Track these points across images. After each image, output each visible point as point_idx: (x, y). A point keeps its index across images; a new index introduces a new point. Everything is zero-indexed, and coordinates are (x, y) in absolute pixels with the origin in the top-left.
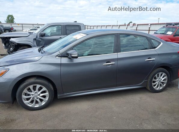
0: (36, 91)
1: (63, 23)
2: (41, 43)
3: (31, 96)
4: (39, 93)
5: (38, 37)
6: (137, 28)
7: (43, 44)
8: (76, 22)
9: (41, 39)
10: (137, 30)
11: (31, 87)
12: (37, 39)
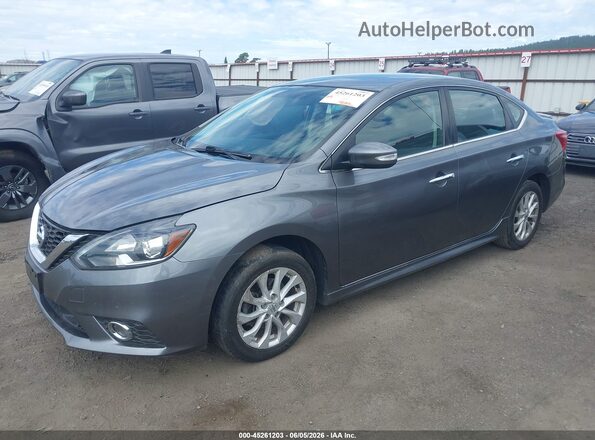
0: (272, 292)
1: (139, 57)
2: (67, 133)
3: (260, 310)
4: (283, 295)
5: (54, 110)
6: (292, 73)
7: (75, 139)
8: (169, 51)
9: (67, 118)
10: (292, 79)
11: (263, 279)
12: (49, 118)
